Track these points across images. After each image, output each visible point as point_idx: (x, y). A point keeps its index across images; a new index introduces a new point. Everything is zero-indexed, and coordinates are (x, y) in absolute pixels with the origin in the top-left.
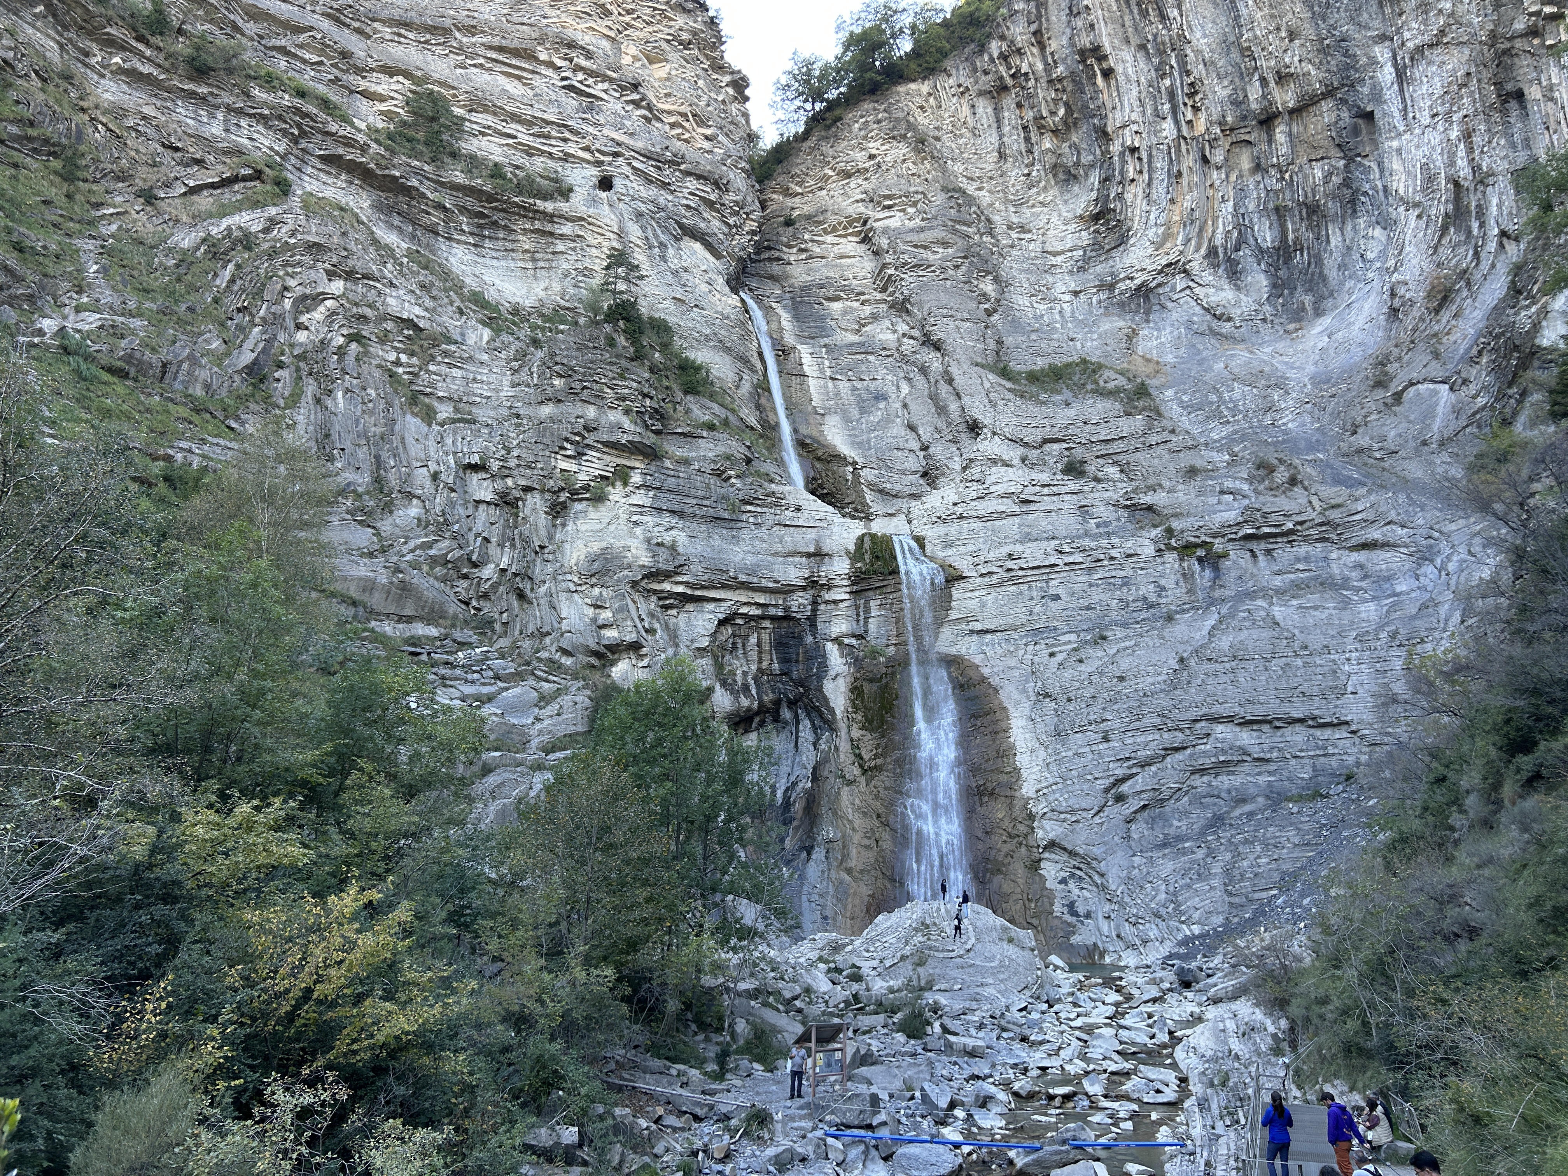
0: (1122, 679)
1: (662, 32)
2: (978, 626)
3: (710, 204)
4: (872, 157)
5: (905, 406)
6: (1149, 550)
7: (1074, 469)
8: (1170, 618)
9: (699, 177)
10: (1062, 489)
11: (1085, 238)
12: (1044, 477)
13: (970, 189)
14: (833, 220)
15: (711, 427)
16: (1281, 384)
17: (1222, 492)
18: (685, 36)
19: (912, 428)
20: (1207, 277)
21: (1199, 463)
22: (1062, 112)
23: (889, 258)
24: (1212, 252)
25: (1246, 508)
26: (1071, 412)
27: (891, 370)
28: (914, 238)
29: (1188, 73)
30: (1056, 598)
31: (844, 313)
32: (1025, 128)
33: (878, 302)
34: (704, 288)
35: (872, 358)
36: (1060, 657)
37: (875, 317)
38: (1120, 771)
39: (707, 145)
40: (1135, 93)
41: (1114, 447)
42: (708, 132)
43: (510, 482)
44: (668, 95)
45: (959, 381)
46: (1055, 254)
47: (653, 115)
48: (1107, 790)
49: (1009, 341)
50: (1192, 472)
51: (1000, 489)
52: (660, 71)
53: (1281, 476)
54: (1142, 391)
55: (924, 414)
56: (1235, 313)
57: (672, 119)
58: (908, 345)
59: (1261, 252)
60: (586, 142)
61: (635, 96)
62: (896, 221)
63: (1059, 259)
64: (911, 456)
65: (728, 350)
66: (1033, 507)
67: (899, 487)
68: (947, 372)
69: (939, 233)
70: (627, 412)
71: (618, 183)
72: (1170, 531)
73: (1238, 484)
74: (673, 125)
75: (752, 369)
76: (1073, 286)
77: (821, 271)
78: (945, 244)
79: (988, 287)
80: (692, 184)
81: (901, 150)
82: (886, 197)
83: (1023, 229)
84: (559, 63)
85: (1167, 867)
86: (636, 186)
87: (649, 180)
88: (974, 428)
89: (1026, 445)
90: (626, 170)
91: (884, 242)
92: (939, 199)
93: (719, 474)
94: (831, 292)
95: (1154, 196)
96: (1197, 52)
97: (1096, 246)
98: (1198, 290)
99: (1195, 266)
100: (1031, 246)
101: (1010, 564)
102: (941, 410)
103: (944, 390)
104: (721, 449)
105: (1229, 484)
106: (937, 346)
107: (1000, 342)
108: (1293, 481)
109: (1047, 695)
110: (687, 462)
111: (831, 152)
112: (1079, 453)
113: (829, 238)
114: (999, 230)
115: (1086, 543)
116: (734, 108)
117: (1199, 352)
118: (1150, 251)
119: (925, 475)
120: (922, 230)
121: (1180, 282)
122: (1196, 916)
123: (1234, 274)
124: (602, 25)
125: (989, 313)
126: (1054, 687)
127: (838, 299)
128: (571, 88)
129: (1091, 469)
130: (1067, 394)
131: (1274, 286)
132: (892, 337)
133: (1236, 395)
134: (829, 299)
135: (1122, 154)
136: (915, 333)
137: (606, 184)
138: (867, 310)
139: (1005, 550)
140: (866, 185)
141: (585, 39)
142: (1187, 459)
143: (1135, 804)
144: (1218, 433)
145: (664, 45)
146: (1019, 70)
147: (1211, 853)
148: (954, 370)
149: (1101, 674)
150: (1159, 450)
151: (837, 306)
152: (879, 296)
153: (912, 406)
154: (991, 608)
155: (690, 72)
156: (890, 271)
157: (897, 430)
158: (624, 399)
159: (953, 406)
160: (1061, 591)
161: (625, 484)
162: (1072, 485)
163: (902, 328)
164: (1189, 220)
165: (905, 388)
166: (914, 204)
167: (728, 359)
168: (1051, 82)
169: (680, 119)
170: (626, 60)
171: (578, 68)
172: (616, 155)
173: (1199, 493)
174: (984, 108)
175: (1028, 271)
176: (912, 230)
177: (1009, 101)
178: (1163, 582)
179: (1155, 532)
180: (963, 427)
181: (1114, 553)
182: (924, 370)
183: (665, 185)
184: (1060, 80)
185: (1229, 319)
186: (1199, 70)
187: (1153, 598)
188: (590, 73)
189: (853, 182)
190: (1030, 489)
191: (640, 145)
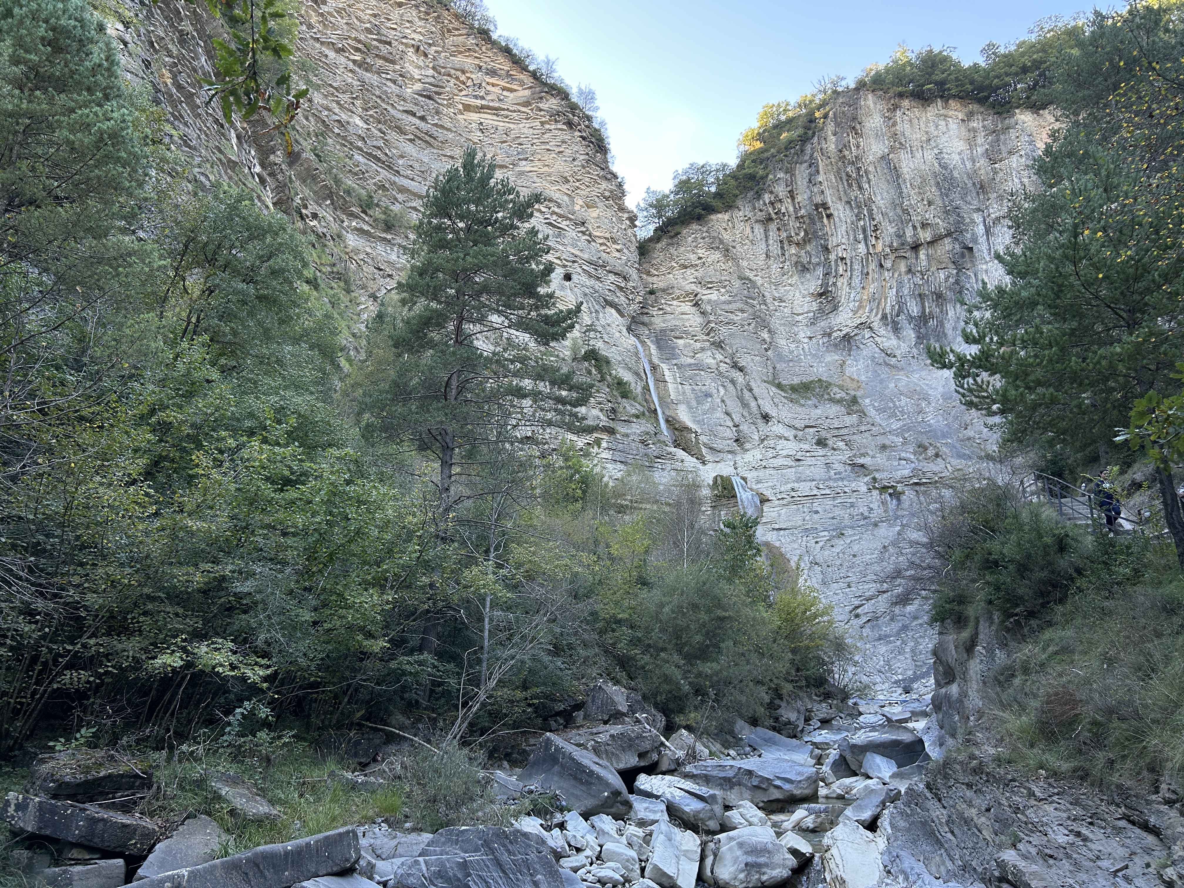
0: (854, 556)
1: (595, 191)
2: (777, 526)
3: (621, 289)
4: (700, 258)
5: (723, 401)
6: (864, 489)
7: (821, 443)
8: (876, 525)
9: (616, 274)
10: (816, 454)
11: (815, 306)
12: (807, 447)
13: (751, 275)
14: (677, 292)
15: (637, 417)
16: (926, 398)
17: (900, 459)
18: (607, 194)
19: (727, 414)
20: (882, 332)
21: (887, 443)
22: (802, 234)
23: (712, 318)
24: (884, 317)
25: (914, 469)
26: (819, 411)
27: (713, 380)
28: (726, 307)
29: (874, 220)
30: (817, 512)
31: (685, 346)
32: (781, 242)
33: (704, 341)
34: (617, 334)
35: (702, 373)
36: (821, 544)
37: (703, 349)
38: (857, 603)
39: (617, 254)
40: (844, 228)
41: (842, 432)
42: (618, 247)
43: (546, 446)
44: (598, 227)
45: (756, 391)
46: (798, 315)
47: (592, 239)
48: (851, 612)
49: (778, 366)
50: (884, 447)
51: (784, 453)
52: (594, 213)
53: (931, 452)
54: (854, 401)
55: (734, 406)
56: (898, 353)
57: (601, 241)
58: (723, 367)
59: (911, 318)
60: (558, 254)
61: (583, 229)
62: (714, 296)
63: (800, 318)
64: (728, 430)
65: (630, 369)
66: (801, 463)
67: (721, 446)
68: (748, 385)
69: (739, 305)
70: (601, 410)
71: (574, 277)
72: (874, 479)
73: (908, 455)
74: (601, 244)
75: (641, 379)
76: (809, 334)
77: (671, 322)
78: (742, 311)
79: (766, 335)
80: (612, 277)
81: (717, 255)
82: (709, 282)
83: (781, 300)
84: (543, 209)
85: (883, 649)
86: (584, 279)
87: (590, 276)
88: (766, 418)
89: (796, 429)
90: (579, 270)
91: (709, 308)
92: (737, 284)
93: (642, 442)
94: (678, 334)
95: (853, 285)
96: (879, 208)
97: (821, 310)
98: (877, 339)
99: (875, 325)
100: (786, 310)
101: (793, 494)
102: (745, 405)
103: (747, 394)
104: (643, 429)
105: (903, 455)
106: (741, 370)
107: (774, 368)
108: (937, 455)
109: (816, 564)
110: (627, 435)
111: (675, 253)
112: (824, 434)
113: (675, 303)
114: (769, 300)
115: (831, 483)
116: (629, 231)
117: (879, 375)
118: (850, 315)
119: (737, 441)
120: (730, 302)
121: (867, 334)
122: (900, 671)
123: (896, 329)
124: (564, 188)
125: (766, 350)
126: (819, 559)
127: (682, 338)
128: (550, 224)
129: (830, 443)
130: (814, 401)
131: (918, 337)
132: (713, 361)
133: (903, 403)
134: (676, 338)
135: (836, 261)
136: (727, 360)
137: (568, 277)
138: (698, 345)
139: (789, 486)
140: (696, 273)
141: (556, 196)
142: (881, 440)
143: (864, 619)
144: (896, 425)
145: (596, 199)
146: (780, 210)
147: (904, 642)
148: (753, 384)
149: (844, 553)
150: (867, 434)
151: (681, 342)
152: (705, 338)
153: (728, 402)
154: (783, 517)
155: (609, 213)
156: (713, 325)
157: (719, 414)
158: (600, 403)
159: (753, 404)
160: (819, 509)
161: (599, 447)
162: (821, 452)
163: (719, 357)
164: (872, 299)
165: (722, 391)
166: (725, 287)
167: (630, 374)
168: (797, 218)
169: (605, 241)
170: (577, 208)
171: (554, 213)
172: (574, 262)
173: (888, 459)
174: (759, 229)
175: (784, 325)
176: (724, 303)
177: (773, 226)
178: (871, 506)
179: (866, 479)
180: (759, 416)
181: (846, 490)
182: (733, 382)
183: (598, 279)
184: (802, 217)
185: (895, 356)
186: (879, 217)
187: (866, 514)
188: (560, 216)
189: (689, 271)
190: (800, 453)
191: (586, 256)
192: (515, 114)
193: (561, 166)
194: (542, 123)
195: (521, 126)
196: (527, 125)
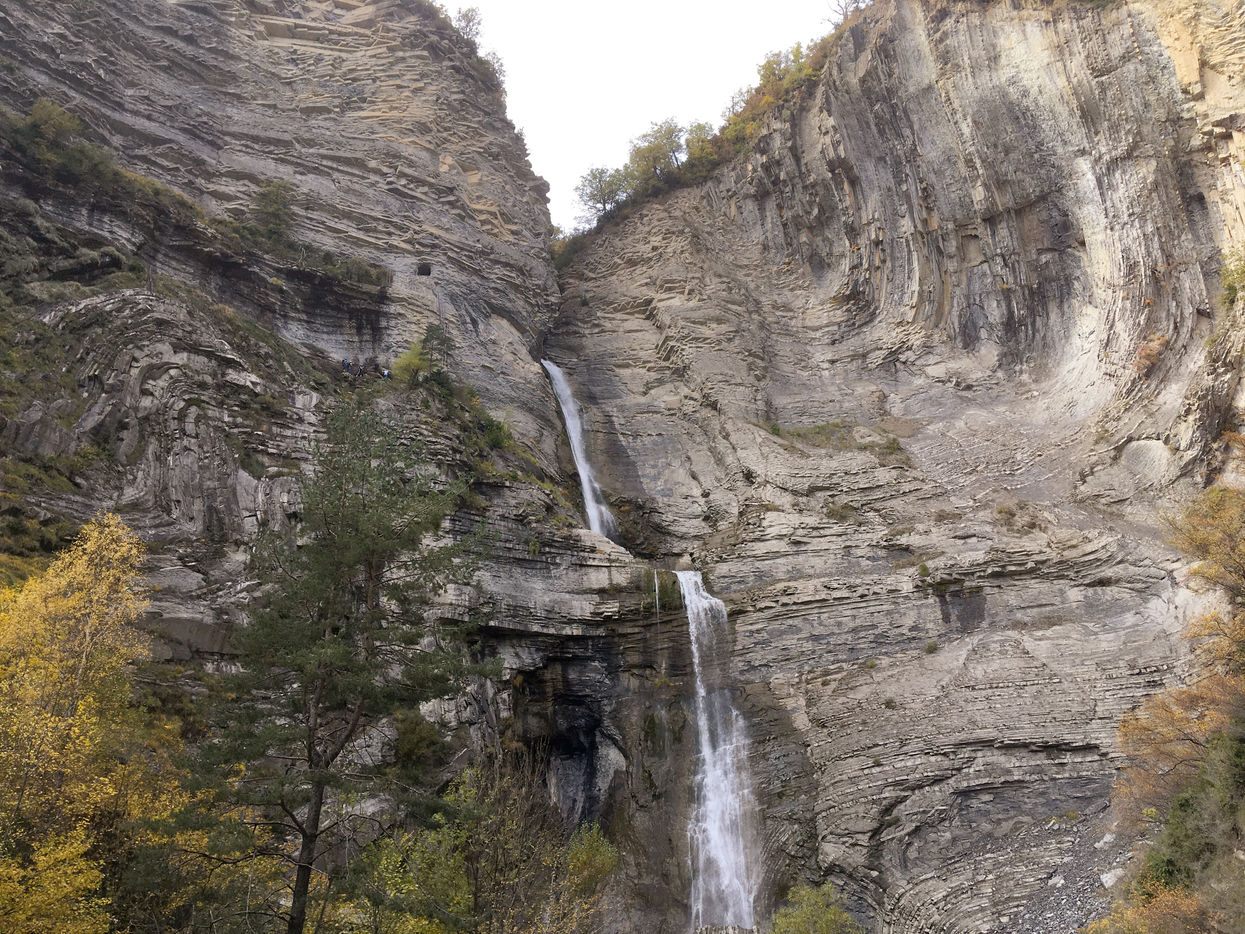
1: (476, 146)
3: (516, 288)
4: (654, 249)
5: (688, 459)
6: (907, 587)
7: (839, 515)
9: (506, 265)
10: (828, 532)
11: (840, 315)
12: (812, 521)
13: (740, 275)
14: (622, 301)
15: (516, 478)
17: (969, 534)
18: (495, 150)
19: (694, 477)
22: (816, 211)
23: (672, 332)
25: (992, 549)
26: (834, 464)
27: (675, 427)
28: (692, 315)
29: (922, 181)
31: (633, 378)
32: (785, 225)
33: (663, 368)
34: (510, 357)
35: (658, 417)
36: (833, 685)
37: (660, 381)
38: (893, 794)
39: (511, 238)
40: (877, 196)
41: (874, 494)
42: (514, 228)
44: (479, 197)
45: (735, 437)
46: (816, 329)
47: (466, 215)
49: (777, 402)
50: (942, 516)
51: (773, 531)
52: (473, 178)
53: (1021, 520)
54: (894, 447)
55: (703, 464)
57: (483, 217)
58: (690, 406)
59: (991, 327)
60: (408, 235)
61: (452, 198)
62: (677, 301)
63: (818, 334)
64: (694, 503)
65: (531, 410)
66: (803, 547)
67: (684, 530)
68: (723, 429)
69: (714, 312)
70: (439, 466)
71: (435, 271)
72: (925, 572)
73: (983, 528)
74: (483, 223)
75: (553, 427)
76: (829, 356)
77: (613, 342)
78: (719, 321)
80: (499, 271)
81: (680, 243)
82: (667, 282)
83: (787, 309)
84: (385, 170)
86: (452, 273)
87: (462, 267)
88: (749, 476)
89: (796, 492)
90: (443, 259)
91: (666, 319)
93: (521, 518)
94: (621, 360)
95: (896, 281)
96: (928, 163)
97: (849, 321)
100: (793, 322)
101: (785, 599)
102: (720, 461)
103: (721, 444)
104: (523, 497)
105: (975, 526)
106: (714, 406)
107: (768, 403)
108: (1032, 525)
109: (822, 722)
111: (620, 244)
112: (842, 499)
113: (619, 316)
114: (765, 309)
115: (852, 579)
116: (537, 208)
119: (706, 519)
120: (699, 308)
123: (970, 346)
124: (423, 141)
125: (759, 379)
127: (627, 366)
128: (395, 191)
129: (852, 513)
130: (828, 448)
131: (1003, 355)
132: (675, 399)
134: (619, 366)
135: (868, 246)
136: (696, 395)
137: (424, 270)
138: (654, 375)
140: (650, 271)
141: (408, 151)
142: (938, 505)
143: (907, 826)
145: (477, 157)
146: (778, 177)
148: (729, 427)
149: (870, 701)
150: (911, 498)
151: (626, 372)
152: (663, 363)
153: (694, 459)
155: (499, 178)
156: (671, 343)
157: (682, 480)
158: (437, 454)
159: (729, 459)
160: (831, 623)
162: (837, 528)
163: (684, 390)
164: (928, 301)
165: (688, 443)
167: (530, 418)
168: (805, 188)
169: (490, 217)
170: (444, 169)
171: (403, 175)
172: (434, 246)
174: (750, 206)
175: (791, 344)
176: (692, 310)
177: (771, 205)
179: (911, 570)
180: (739, 476)
182: (704, 428)
183: (477, 272)
184: (813, 185)
186: (930, 178)
188: (412, 179)
189: (639, 270)
190: (801, 532)
191: (454, 238)
192: (349, 39)
193: (420, 109)
194: (391, 49)
195: (359, 54)
196: (369, 53)
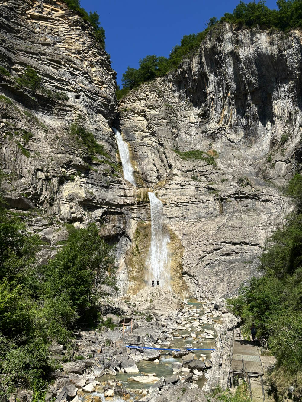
0: (204, 231)
1: (95, 59)
2: (169, 216)
3: (105, 105)
4: (147, 95)
5: (153, 160)
6: (212, 199)
7: (194, 178)
8: (216, 217)
9: (102, 97)
10: (191, 183)
11: (200, 120)
12: (187, 180)
13: (172, 105)
14: (137, 111)
15: (103, 162)
16: (246, 160)
17: (231, 186)
18: (100, 61)
19: (155, 165)
20: (229, 132)
21: (225, 178)
23: (150, 122)
24: (231, 126)
25: (236, 190)
26: (195, 164)
27: (150, 150)
28: (157, 116)
29: (227, 81)
30: (189, 210)
31: (139, 134)
32: (186, 91)
33: (147, 132)
34: (102, 126)
35: (145, 147)
36: (189, 225)
37: (146, 136)
38: (203, 254)
39: (105, 89)
40: (214, 84)
41: (205, 173)
42: (105, 86)
43: (49, 174)
44: (95, 76)
45: (167, 154)
46: (192, 123)
47: (91, 81)
48: (199, 259)
49: (180, 144)
50: (223, 180)
51: (176, 182)
52: (93, 69)
53: (245, 182)
54: (212, 159)
55: (158, 161)
56: (236, 141)
57: (96, 82)
58: (155, 144)
59: (243, 126)
60: (73, 86)
61: (87, 75)
62: (153, 112)
63: (193, 125)
64: (154, 173)
65: (108, 142)
66: (184, 187)
67: (151, 180)
68: (164, 152)
69: (164, 116)
70: (81, 157)
71: (81, 98)
72: (217, 195)
73: (234, 184)
74: (96, 84)
75: (114, 148)
76: (196, 132)
77: (133, 123)
78: (165, 119)
79: (175, 131)
80: (101, 99)
81: (154, 94)
82: (150, 106)
83: (185, 117)
84: (67, 65)
85: (213, 279)
86: (86, 98)
87: (89, 97)
88: (170, 166)
89: (183, 171)
90: (83, 94)
91: (149, 117)
92: (164, 107)
93: (105, 175)
94: (135, 129)
95: (217, 110)
96: (229, 76)
97: (202, 122)
98: (227, 135)
99: (226, 129)
100: (186, 121)
101: (178, 201)
102: (162, 161)
103: (163, 156)
104: (105, 168)
105: (232, 184)
106: (162, 145)
107: (177, 145)
108: (248, 184)
109: (186, 235)
110: (96, 171)
111: (137, 93)
112: (196, 174)
113: (136, 115)
114: (179, 116)
115: (197, 197)
116: (112, 80)
117: (227, 150)
118: (215, 124)
119: (157, 177)
120: (159, 115)
121: (223, 132)
122: (220, 291)
123: (236, 131)
124: (79, 56)
125: (175, 137)
126: (187, 233)
127: (137, 131)
129: (199, 178)
130: (193, 159)
131: (245, 135)
132: (151, 142)
133: (235, 162)
134: (135, 131)
135: (210, 99)
136: (157, 141)
137: (78, 97)
138: (145, 134)
139: (176, 198)
140: (145, 102)
141: (74, 59)
142: (223, 177)
143: (206, 263)
144: (230, 171)
145: (95, 63)
146: (185, 76)
147: (224, 276)
148: (166, 151)
149: (199, 230)
150: (215, 174)
151: (137, 133)
152: (148, 131)
153: (155, 160)
154: (173, 212)
155: (101, 70)
156: (151, 125)
157: (152, 166)
158: (80, 154)
159: (165, 160)
160: (190, 208)
161: (80, 176)
162: (193, 182)
163: (153, 139)
164: (225, 117)
165: (153, 154)
166: (157, 108)
167: (108, 144)
169: (98, 82)
170: (85, 66)
171: (72, 67)
172: (81, 90)
173: (225, 186)
174: (176, 85)
175: (185, 127)
177: (182, 84)
178: (215, 207)
179: (214, 195)
180: (167, 166)
181: (204, 200)
182: (158, 151)
183: (93, 99)
184: (195, 80)
185: (234, 142)
186: (229, 80)
187: (213, 211)
188: (75, 68)
189: (142, 101)
190: (183, 183)
191: (87, 88)
192: (56, 21)
193: (78, 46)
194: (70, 26)
195: (59, 27)
196: (62, 26)
